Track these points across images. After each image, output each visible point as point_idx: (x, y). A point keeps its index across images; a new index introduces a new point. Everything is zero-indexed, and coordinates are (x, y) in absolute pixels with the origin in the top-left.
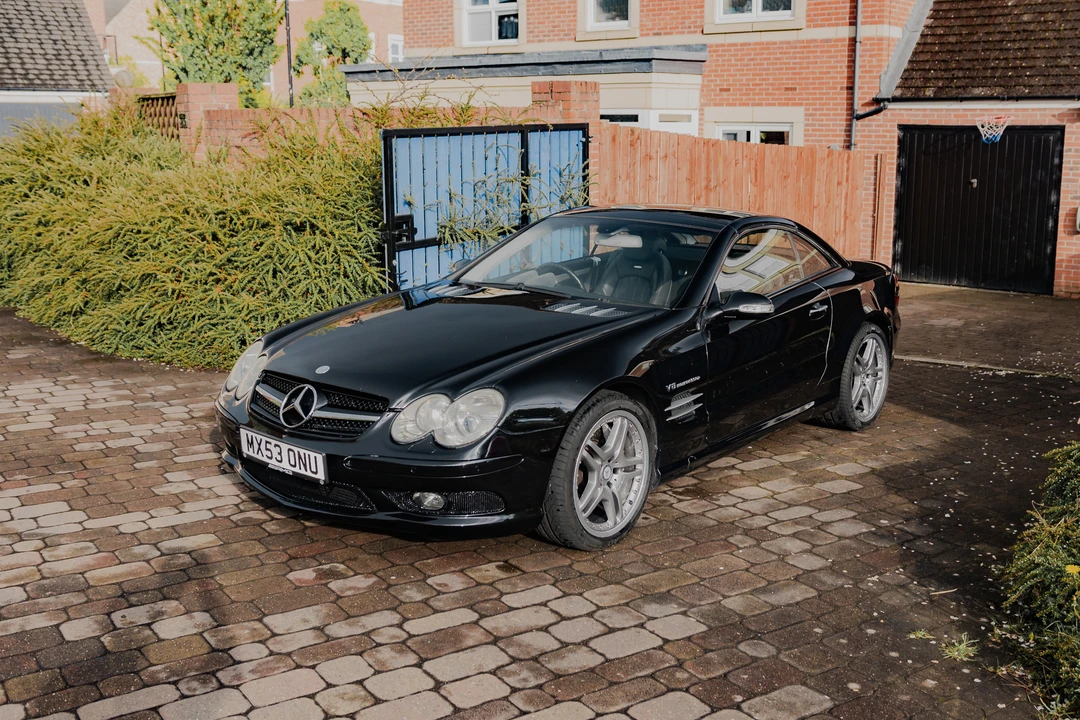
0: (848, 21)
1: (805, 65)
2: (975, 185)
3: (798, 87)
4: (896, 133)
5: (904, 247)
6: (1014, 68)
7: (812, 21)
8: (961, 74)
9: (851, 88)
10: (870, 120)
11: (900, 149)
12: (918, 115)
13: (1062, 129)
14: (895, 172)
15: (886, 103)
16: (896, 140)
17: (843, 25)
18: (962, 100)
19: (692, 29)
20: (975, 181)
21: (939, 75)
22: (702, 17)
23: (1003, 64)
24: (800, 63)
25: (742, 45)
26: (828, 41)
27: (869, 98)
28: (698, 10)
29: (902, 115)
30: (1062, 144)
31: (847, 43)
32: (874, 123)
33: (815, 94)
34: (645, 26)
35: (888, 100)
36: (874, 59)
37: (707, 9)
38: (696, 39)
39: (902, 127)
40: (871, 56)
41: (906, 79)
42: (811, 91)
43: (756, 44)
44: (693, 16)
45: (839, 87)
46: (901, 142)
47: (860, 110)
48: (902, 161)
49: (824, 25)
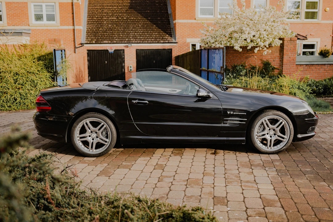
0: (72, 25)
1: (61, 35)
4: (86, 52)
5: (91, 78)
6: (111, 37)
7: (62, 24)
8: (100, 38)
9: (74, 41)
12: (91, 47)
13: (124, 50)
14: (87, 61)
16: (86, 53)
17: (71, 25)
18: (101, 43)
19: (25, 25)
20: (106, 62)
21: (95, 38)
22: (28, 22)
23: (108, 36)
24: (59, 35)
25: (42, 29)
26: (67, 29)
27: (79, 43)
28: (27, 20)
29: (88, 47)
30: (124, 53)
31: (72, 30)
32: (81, 49)
34: (9, 23)
35: (84, 44)
37: (29, 19)
38: (27, 27)
40: (79, 33)
41: (87, 39)
43: (46, 29)
44: (25, 21)
45: (71, 41)
46: (88, 54)
47: (77, 46)
48: (89, 58)
49: (65, 26)
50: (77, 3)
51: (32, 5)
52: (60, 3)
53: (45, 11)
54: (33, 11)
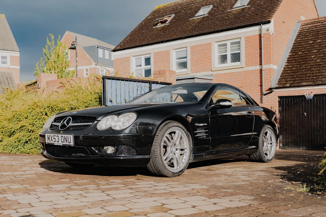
0: (259, 64)
1: (245, 79)
2: (306, 115)
3: (244, 86)
4: (278, 99)
5: (283, 137)
6: (316, 76)
7: (247, 65)
8: (298, 79)
9: (261, 85)
10: (268, 96)
11: (279, 104)
12: (284, 93)
14: (278, 112)
15: (273, 89)
16: (278, 101)
17: (257, 65)
18: (299, 87)
19: (208, 70)
20: (305, 114)
21: (291, 80)
22: (211, 66)
23: (312, 75)
24: (244, 78)
25: (224, 74)
26: (253, 70)
27: (267, 88)
28: (210, 64)
29: (279, 93)
31: (259, 71)
32: (270, 96)
33: (250, 88)
34: (193, 70)
36: (269, 76)
37: (212, 63)
38: (209, 73)
39: (280, 97)
40: (267, 75)
41: (280, 81)
42: (248, 87)
43: (229, 73)
44: (208, 66)
45: (257, 85)
46: (279, 102)
47: (265, 92)
48: (280, 108)
49: (251, 66)
50: (267, 34)
51: (216, 45)
52: (246, 38)
53: (230, 50)
54: (217, 52)
